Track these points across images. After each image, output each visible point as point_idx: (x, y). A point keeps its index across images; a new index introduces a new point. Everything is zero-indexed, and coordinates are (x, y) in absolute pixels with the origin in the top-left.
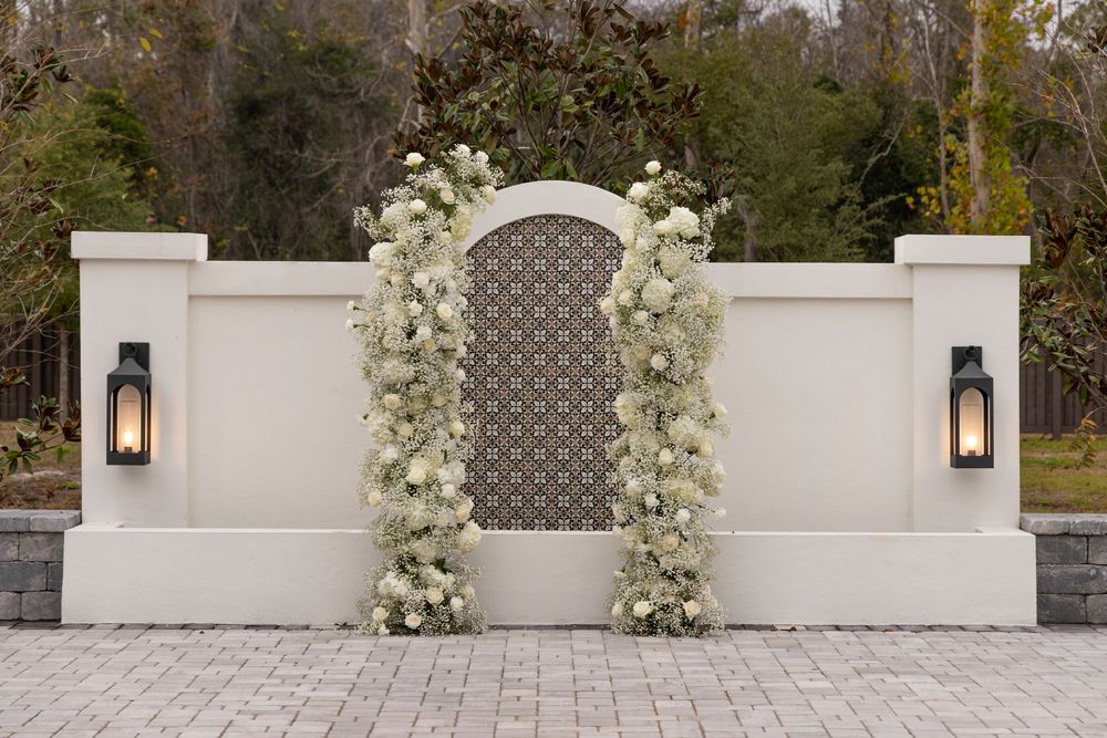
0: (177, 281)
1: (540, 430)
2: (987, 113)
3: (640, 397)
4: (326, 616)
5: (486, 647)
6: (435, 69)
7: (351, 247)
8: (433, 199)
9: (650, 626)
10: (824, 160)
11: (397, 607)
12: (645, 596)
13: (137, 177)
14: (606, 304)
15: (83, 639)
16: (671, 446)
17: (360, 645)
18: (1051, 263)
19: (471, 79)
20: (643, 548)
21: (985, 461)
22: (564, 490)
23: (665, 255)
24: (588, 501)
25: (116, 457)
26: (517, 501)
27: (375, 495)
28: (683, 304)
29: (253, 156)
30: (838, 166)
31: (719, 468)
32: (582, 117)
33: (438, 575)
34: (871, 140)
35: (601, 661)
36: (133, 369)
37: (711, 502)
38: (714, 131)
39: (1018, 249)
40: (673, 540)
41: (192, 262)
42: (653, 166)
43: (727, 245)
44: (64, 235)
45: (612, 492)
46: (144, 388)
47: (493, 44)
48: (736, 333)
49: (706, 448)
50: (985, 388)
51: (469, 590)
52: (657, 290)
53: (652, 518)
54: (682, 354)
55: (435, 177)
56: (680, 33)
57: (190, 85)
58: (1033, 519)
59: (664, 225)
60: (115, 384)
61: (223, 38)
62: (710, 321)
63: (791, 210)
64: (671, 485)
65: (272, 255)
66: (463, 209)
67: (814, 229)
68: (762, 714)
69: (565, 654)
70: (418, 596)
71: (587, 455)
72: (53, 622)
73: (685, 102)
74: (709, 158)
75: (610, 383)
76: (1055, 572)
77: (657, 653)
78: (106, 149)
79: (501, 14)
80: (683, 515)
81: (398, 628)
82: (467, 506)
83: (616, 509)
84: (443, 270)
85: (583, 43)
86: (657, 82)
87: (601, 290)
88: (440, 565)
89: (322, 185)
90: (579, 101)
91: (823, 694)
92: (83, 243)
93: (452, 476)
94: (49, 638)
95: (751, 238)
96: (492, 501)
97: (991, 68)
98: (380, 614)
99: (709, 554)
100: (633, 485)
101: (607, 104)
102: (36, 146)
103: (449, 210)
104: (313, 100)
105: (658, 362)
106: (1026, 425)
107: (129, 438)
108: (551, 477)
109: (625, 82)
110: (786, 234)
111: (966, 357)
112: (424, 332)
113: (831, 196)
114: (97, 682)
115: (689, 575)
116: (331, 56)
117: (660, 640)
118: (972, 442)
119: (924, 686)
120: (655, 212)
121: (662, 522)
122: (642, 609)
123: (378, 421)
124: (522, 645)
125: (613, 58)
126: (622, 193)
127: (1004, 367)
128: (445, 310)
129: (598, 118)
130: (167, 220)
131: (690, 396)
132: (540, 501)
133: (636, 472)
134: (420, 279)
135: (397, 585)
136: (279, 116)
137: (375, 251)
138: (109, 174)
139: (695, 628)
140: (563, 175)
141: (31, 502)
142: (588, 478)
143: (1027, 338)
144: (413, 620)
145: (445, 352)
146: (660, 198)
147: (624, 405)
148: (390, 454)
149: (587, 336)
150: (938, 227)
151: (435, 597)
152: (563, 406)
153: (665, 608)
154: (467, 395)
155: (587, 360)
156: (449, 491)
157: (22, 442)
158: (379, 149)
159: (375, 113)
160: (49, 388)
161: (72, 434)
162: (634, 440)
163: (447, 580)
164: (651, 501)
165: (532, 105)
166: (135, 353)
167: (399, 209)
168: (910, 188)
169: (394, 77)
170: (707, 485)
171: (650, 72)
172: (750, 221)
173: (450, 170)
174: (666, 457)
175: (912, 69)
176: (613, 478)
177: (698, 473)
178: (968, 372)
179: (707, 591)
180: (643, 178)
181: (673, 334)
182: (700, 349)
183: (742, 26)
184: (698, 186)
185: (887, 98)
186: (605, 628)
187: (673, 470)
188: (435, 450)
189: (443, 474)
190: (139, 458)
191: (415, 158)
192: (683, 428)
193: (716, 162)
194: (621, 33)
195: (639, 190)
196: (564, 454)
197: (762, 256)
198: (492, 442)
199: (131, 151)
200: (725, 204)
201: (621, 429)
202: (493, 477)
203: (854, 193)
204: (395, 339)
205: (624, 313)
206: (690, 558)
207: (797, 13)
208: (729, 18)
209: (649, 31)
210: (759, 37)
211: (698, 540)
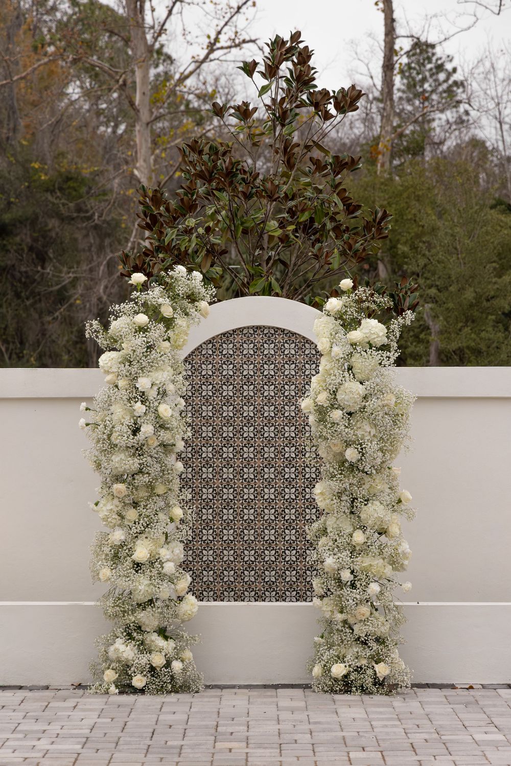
1: (249, 514)
3: (335, 485)
4: (63, 677)
5: (203, 704)
6: (157, 199)
8: (154, 313)
9: (346, 685)
10: (499, 273)
11: (125, 669)
12: (341, 659)
14: (305, 404)
16: (363, 528)
17: (93, 702)
19: (188, 207)
20: (340, 617)
22: (270, 566)
23: (357, 361)
24: (291, 576)
26: (229, 576)
27: (106, 572)
28: (372, 404)
31: (405, 547)
32: (284, 239)
33: (160, 642)
35: (303, 716)
37: (398, 576)
38: (403, 248)
40: (365, 610)
42: (346, 283)
43: (413, 349)
45: (312, 568)
47: (207, 176)
49: (394, 530)
51: (188, 654)
52: (352, 391)
53: (347, 591)
54: (372, 447)
55: (156, 294)
56: (373, 161)
59: (356, 335)
62: (396, 418)
64: (363, 562)
66: (181, 321)
67: (491, 333)
69: (272, 711)
70: (144, 660)
71: (290, 535)
73: (375, 226)
74: (398, 270)
75: (310, 473)
79: (214, 151)
80: (374, 588)
81: (126, 688)
82: (186, 581)
83: (316, 583)
84: (163, 375)
85: (285, 175)
86: (351, 208)
87: (302, 391)
88: (162, 632)
89: (61, 297)
90: (282, 225)
91: (496, 745)
93: (172, 555)
95: (435, 341)
96: (208, 576)
98: (110, 675)
99: (397, 622)
100: (330, 562)
101: (307, 228)
103: (169, 323)
104: (53, 223)
105: (351, 454)
108: (259, 555)
109: (322, 210)
110: (466, 338)
112: (147, 429)
115: (380, 640)
116: (69, 184)
120: (348, 323)
121: (356, 594)
122: (339, 670)
123: (108, 507)
124: (234, 702)
126: (319, 306)
128: (165, 410)
129: (299, 241)
131: (379, 484)
132: (249, 576)
133: (336, 548)
134: (143, 383)
135: (124, 650)
136: (24, 237)
137: (103, 360)
139: (384, 686)
140: (268, 291)
142: (291, 556)
144: (138, 681)
145: (166, 447)
146: (352, 312)
147: (321, 492)
148: (118, 536)
149: (290, 431)
151: (158, 660)
152: (269, 493)
153: (359, 669)
154: (185, 483)
155: (290, 452)
156: (170, 568)
158: (111, 266)
162: (330, 523)
163: (168, 646)
164: (346, 576)
167: (126, 321)
169: (125, 201)
170: (395, 562)
171: (344, 200)
172: (435, 326)
173: (168, 287)
174: (359, 537)
176: (312, 556)
177: (387, 551)
179: (395, 654)
180: (337, 293)
181: (364, 430)
182: (388, 444)
183: (428, 156)
184: (385, 301)
186: (307, 687)
187: (365, 549)
188: (157, 532)
189: (164, 553)
191: (138, 278)
192: (374, 512)
193: (404, 276)
194: (319, 166)
195: (334, 304)
196: (270, 534)
197: (446, 359)
198: (207, 525)
200: (410, 316)
201: (320, 513)
202: (208, 555)
204: (122, 437)
205: (322, 412)
206: (381, 626)
207: (477, 144)
208: (416, 149)
209: (344, 164)
210: (443, 166)
211: (387, 609)
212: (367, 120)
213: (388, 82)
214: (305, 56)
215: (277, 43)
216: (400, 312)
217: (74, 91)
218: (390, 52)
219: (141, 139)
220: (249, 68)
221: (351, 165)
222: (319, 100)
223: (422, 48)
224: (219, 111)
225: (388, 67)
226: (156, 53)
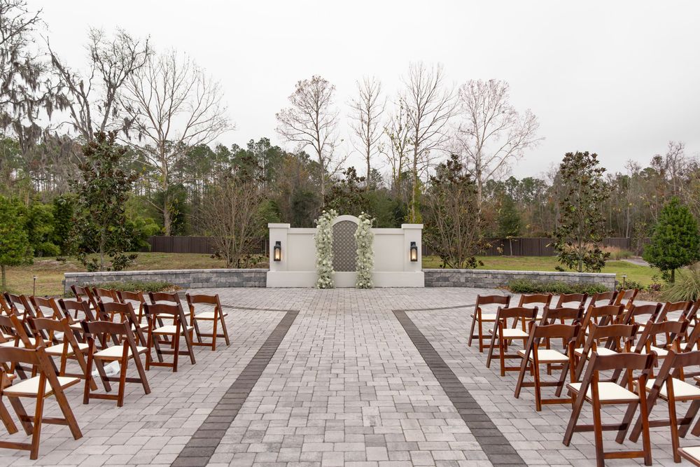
0: (285, 232)
1: (344, 255)
2: (415, 204)
3: (360, 250)
4: (309, 285)
5: (336, 291)
6: (327, 197)
7: (315, 226)
8: (327, 218)
9: (362, 287)
10: (389, 211)
11: (321, 284)
12: (361, 282)
13: (278, 214)
14: (355, 235)
15: (270, 290)
16: (366, 258)
17: (315, 290)
18: (426, 228)
19: (333, 199)
20: (361, 274)
21: (416, 260)
22: (348, 265)
23: (365, 227)
24: (352, 267)
25: (275, 260)
26: (341, 267)
27: (318, 266)
28: (367, 235)
29: (297, 211)
30: (391, 213)
31: (373, 261)
32: (351, 205)
34: (397, 208)
35: (354, 293)
36: (278, 246)
37: (372, 267)
38: (372, 207)
39: (421, 226)
40: (366, 273)
41: (288, 228)
42: (363, 213)
43: (375, 225)
44: (267, 224)
45: (356, 265)
46: (280, 249)
47: (337, 193)
48: (376, 241)
49: (371, 258)
50: (416, 248)
51: (333, 281)
52: (364, 233)
53: (362, 270)
54: (367, 243)
55: (327, 214)
56: (366, 191)
57: (286, 200)
58: (424, 270)
59: (364, 222)
60: (275, 248)
61: (292, 192)
62: (372, 238)
63: (384, 220)
64: (366, 264)
65: (300, 227)
66: (332, 220)
68: (381, 301)
69: (349, 292)
70: (325, 282)
71: (352, 259)
72: (265, 287)
73: (367, 202)
74: (371, 211)
75: (356, 248)
76: (427, 278)
77: (363, 292)
78: (273, 210)
79: (338, 188)
80: (368, 269)
81: (321, 288)
82: (332, 268)
83: (357, 268)
84: (329, 229)
85: (351, 193)
86: (363, 199)
87: (354, 233)
88: (328, 277)
89: (308, 216)
90: (350, 202)
91: (391, 298)
92: (270, 225)
93: (330, 263)
94: (264, 289)
96: (337, 267)
97: (416, 197)
98: (318, 285)
99: (372, 275)
100: (359, 264)
101: (355, 203)
102: (261, 209)
103: (330, 220)
104: (306, 202)
105: (363, 244)
106: (422, 255)
107: (277, 257)
108: (346, 263)
109: (358, 199)
110: (383, 223)
111: (413, 243)
112: (326, 239)
113: (390, 218)
114: (272, 297)
115: (369, 279)
116: (309, 195)
117: (364, 289)
118: (414, 257)
119: (406, 297)
120: (363, 220)
121: (364, 270)
122: (361, 284)
123: (318, 254)
124: (341, 290)
125: (356, 195)
126: (357, 217)
127: (419, 245)
128: (329, 236)
129: (353, 205)
130: (283, 221)
131: (369, 250)
132: (344, 267)
133: (360, 262)
134: (325, 231)
135: (321, 281)
136: (301, 204)
137: (317, 226)
138: (273, 214)
139: (370, 287)
140: (348, 214)
141: (261, 267)
142: (352, 263)
143: (423, 240)
144: (324, 286)
145: (329, 243)
146: (364, 218)
147: (358, 251)
148: (320, 259)
149: (352, 240)
150: (407, 222)
151: (327, 283)
152: (348, 252)
153: (365, 284)
154: (333, 250)
155: (352, 244)
156: (329, 265)
157: (260, 258)
158: (317, 210)
159: (316, 204)
160: (263, 248)
161: (268, 256)
162: (359, 257)
163: (329, 280)
164: (362, 267)
165: (343, 203)
166: (279, 243)
167: (321, 219)
168: (403, 216)
169: (319, 198)
170: (371, 264)
172: (378, 221)
173: (330, 213)
174: (365, 260)
175: (403, 197)
176: (356, 263)
177: (370, 262)
178: (413, 246)
179: (371, 281)
180: (361, 214)
181: (366, 240)
182: (370, 242)
183: (376, 190)
184: (370, 216)
185: (399, 202)
186: (355, 287)
187: (366, 262)
188: (327, 259)
189: (329, 263)
190: (279, 260)
191: (324, 211)
192: (368, 255)
194: (357, 191)
195: (360, 216)
196: (348, 259)
198: (336, 257)
199: (277, 210)
200: (374, 219)
201: (357, 255)
202: (337, 263)
203: (394, 217)
204: (321, 241)
205: (358, 236)
206: (369, 276)
207: (385, 188)
208: (374, 189)
209: (361, 191)
210: (379, 192)
211: (370, 273)
212: (365, 184)
213: (368, 176)
214: (355, 171)
215: (350, 168)
216: (372, 218)
217: (310, 177)
218: (369, 171)
219: (323, 187)
220: (344, 173)
221: (363, 191)
222: (357, 179)
223: (375, 171)
224: (339, 181)
225: (368, 174)
226: (326, 171)
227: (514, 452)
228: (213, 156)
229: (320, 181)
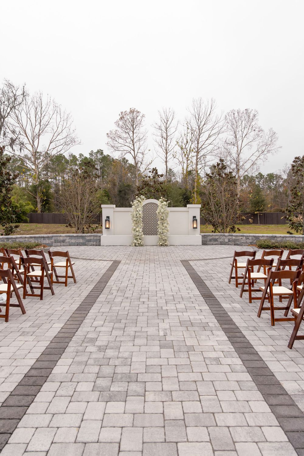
0: (112, 210)
1: (150, 225)
2: (197, 191)
3: (160, 222)
4: (128, 245)
5: (145, 248)
6: (139, 187)
7: (130, 206)
8: (139, 201)
9: (162, 245)
10: (180, 196)
11: (135, 244)
12: (161, 242)
13: (108, 199)
14: (157, 212)
15: (103, 247)
16: (164, 227)
17: (131, 247)
18: (203, 207)
19: (143, 188)
20: (161, 237)
21: (196, 228)
22: (153, 231)
23: (163, 207)
24: (155, 232)
25: (106, 228)
26: (148, 232)
27: (133, 232)
28: (165, 212)
29: (121, 196)
30: (181, 197)
31: (169, 229)
32: (154, 192)
33: (140, 240)
34: (185, 194)
35: (157, 249)
36: (108, 219)
37: (168, 232)
38: (168, 193)
39: (200, 206)
40: (164, 236)
41: (114, 208)
42: (162, 197)
43: (170, 205)
44: (101, 205)
45: (158, 231)
46: (109, 221)
47: (145, 185)
48: (170, 215)
49: (167, 227)
50: (196, 220)
51: (143, 242)
52: (162, 210)
53: (162, 234)
54: (165, 217)
55: (139, 199)
56: (165, 183)
57: (114, 189)
58: (201, 234)
59: (163, 204)
60: (106, 221)
61: (117, 184)
62: (168, 213)
63: (176, 201)
64: (163, 231)
65: (122, 207)
66: (142, 202)
67: (179, 204)
68: (173, 254)
69: (153, 248)
70: (138, 242)
71: (155, 228)
72: (100, 245)
73: (165, 191)
74: (168, 196)
75: (157, 220)
76: (204, 239)
77: (162, 248)
78: (105, 196)
79: (146, 182)
80: (165, 234)
81: (136, 246)
82: (143, 233)
83: (158, 233)
84: (140, 208)
85: (154, 184)
86: (162, 189)
87: (156, 210)
88: (140, 239)
89: (128, 199)
90: (154, 191)
91: (180, 252)
92: (102, 206)
93: (141, 230)
94: (99, 247)
95: (172, 205)
96: (145, 232)
97: (197, 186)
98: (134, 244)
99: (168, 238)
100: (160, 231)
101: (157, 191)
102: (98, 196)
103: (140, 202)
104: (127, 191)
105: (162, 218)
106: (201, 224)
107: (107, 226)
108: (151, 230)
109: (159, 189)
110: (176, 204)
111: (194, 217)
112: (138, 215)
113: (180, 200)
114: (104, 252)
115: (166, 240)
116: (128, 186)
117: (163, 247)
118: (195, 226)
119: (190, 251)
120: (162, 202)
121: (163, 234)
122: (161, 243)
123: (133, 224)
124: (148, 247)
125: (158, 186)
126: (158, 200)
127: (198, 218)
128: (140, 213)
129: (156, 192)
130: (112, 203)
131: (166, 221)
132: (150, 232)
133: (160, 229)
134: (137, 209)
135: (135, 241)
136: (123, 192)
137: (133, 207)
138: (105, 199)
139: (166, 245)
140: (152, 198)
141: (98, 233)
142: (155, 230)
143: (201, 215)
144: (137, 245)
145: (140, 217)
146: (162, 201)
147: (159, 222)
148: (135, 228)
149: (155, 215)
150: (192, 204)
151: (139, 242)
152: (153, 222)
153: (163, 243)
154: (142, 221)
155: (155, 218)
156: (141, 231)
157: (97, 227)
158: (133, 195)
159: (133, 192)
160: (100, 221)
161: (102, 226)
162: (160, 226)
163: (141, 241)
164: (162, 232)
165: (150, 191)
166: (108, 217)
167: (135, 202)
168: (189, 199)
169: (135, 188)
171: (161, 187)
172: (172, 203)
173: (140, 198)
174: (163, 228)
175: (189, 187)
177: (167, 229)
178: (195, 219)
179: (167, 242)
180: (161, 199)
181: (164, 215)
182: (167, 217)
183: (171, 182)
184: (166, 200)
185: (186, 190)
186: (157, 245)
187: (164, 229)
188: (139, 227)
189: (140, 230)
190: (109, 228)
191: (137, 197)
192: (165, 225)
193: (168, 197)
194: (158, 183)
195: (160, 200)
196: (153, 227)
197: (173, 206)
199: (108, 196)
201: (159, 225)
202: (145, 230)
203: (183, 200)
204: (135, 216)
205: (159, 213)
206: (166, 238)
207: (177, 181)
208: (170, 182)
209: (161, 183)
210: (173, 184)
211: (167, 236)
212: (164, 178)
213: (166, 174)
214: (157, 170)
215: (153, 169)
216: (168, 201)
217: (129, 175)
219: (137, 180)
220: (150, 172)
222: (158, 176)
223: (170, 170)
224: (146, 177)
225: (166, 172)
226: (139, 170)
227: (256, 353)
228: (67, 162)
229: (136, 177)
